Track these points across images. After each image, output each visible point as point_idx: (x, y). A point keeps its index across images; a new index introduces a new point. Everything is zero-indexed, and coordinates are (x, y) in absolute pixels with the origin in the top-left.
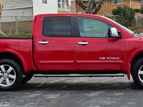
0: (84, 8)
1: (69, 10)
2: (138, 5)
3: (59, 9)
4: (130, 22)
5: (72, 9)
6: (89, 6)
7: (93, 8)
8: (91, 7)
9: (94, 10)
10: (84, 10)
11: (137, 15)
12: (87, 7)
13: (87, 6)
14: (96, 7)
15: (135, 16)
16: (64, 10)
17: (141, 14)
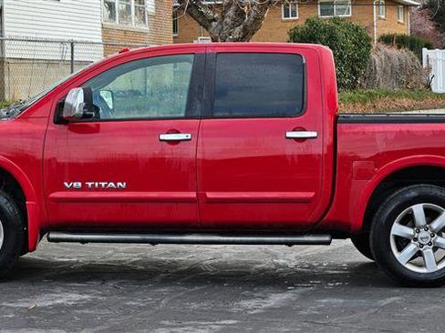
0: (205, 23)
1: (145, 28)
2: (401, 21)
3: (109, 24)
4: (354, 73)
5: (156, 26)
6: (223, 17)
7: (234, 26)
8: (228, 20)
9: (238, 29)
10: (207, 28)
11: (379, 53)
12: (214, 20)
13: (217, 15)
14: (246, 21)
15: (373, 56)
16: (125, 27)
17: (399, 48)
